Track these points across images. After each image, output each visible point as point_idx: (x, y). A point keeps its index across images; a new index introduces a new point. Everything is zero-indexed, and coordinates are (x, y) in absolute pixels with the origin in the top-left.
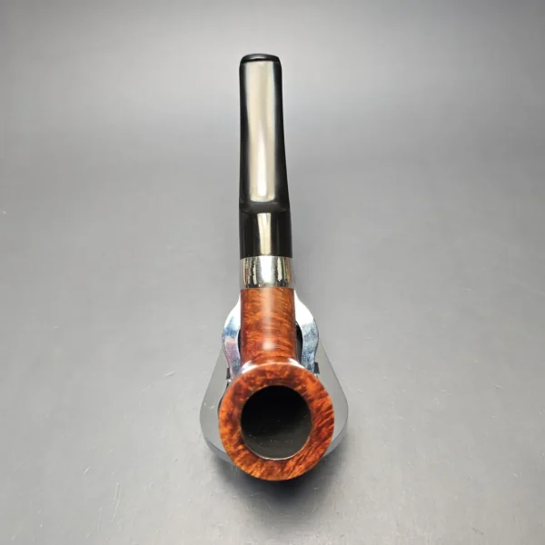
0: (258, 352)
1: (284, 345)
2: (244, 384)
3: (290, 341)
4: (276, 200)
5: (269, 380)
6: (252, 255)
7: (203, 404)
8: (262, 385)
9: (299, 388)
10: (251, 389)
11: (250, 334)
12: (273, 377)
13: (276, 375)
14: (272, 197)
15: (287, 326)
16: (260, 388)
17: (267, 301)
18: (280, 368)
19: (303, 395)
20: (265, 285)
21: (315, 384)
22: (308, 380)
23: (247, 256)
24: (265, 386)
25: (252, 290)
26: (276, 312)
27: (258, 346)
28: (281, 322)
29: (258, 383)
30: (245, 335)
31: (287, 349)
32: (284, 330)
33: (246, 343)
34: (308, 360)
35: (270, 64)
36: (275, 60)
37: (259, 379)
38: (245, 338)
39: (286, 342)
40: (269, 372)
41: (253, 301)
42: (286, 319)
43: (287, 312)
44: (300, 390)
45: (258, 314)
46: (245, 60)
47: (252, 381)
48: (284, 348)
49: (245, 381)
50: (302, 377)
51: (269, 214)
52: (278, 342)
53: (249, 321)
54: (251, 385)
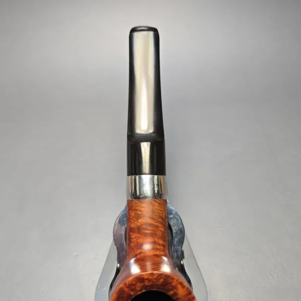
0: (139, 251)
1: (159, 244)
2: (126, 289)
3: (164, 241)
4: (154, 133)
5: (147, 286)
6: (136, 174)
7: (97, 286)
8: (141, 290)
9: (172, 292)
10: (132, 293)
11: (133, 236)
12: (151, 283)
13: (153, 282)
14: (151, 131)
15: (162, 229)
16: (139, 293)
17: (147, 210)
18: (156, 276)
19: (174, 298)
20: (145, 197)
21: (185, 289)
22: (179, 286)
23: (132, 174)
24: (144, 291)
25: (136, 201)
26: (153, 219)
27: (140, 246)
28: (157, 227)
29: (138, 288)
30: (130, 235)
31: (162, 247)
32: (159, 233)
33: (130, 242)
34: (177, 252)
35: (151, 33)
36: (155, 31)
37: (139, 285)
38: (130, 239)
39: (161, 242)
40: (147, 279)
41: (136, 210)
42: (161, 224)
43: (162, 219)
44: (172, 295)
45: (139, 220)
46: (134, 30)
47: (133, 287)
48: (159, 247)
49: (127, 287)
50: (174, 284)
51: (149, 143)
52: (154, 243)
53: (133, 226)
54: (132, 290)
